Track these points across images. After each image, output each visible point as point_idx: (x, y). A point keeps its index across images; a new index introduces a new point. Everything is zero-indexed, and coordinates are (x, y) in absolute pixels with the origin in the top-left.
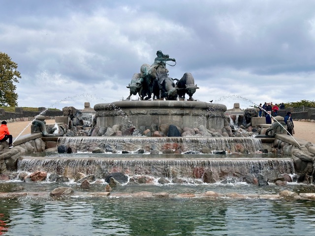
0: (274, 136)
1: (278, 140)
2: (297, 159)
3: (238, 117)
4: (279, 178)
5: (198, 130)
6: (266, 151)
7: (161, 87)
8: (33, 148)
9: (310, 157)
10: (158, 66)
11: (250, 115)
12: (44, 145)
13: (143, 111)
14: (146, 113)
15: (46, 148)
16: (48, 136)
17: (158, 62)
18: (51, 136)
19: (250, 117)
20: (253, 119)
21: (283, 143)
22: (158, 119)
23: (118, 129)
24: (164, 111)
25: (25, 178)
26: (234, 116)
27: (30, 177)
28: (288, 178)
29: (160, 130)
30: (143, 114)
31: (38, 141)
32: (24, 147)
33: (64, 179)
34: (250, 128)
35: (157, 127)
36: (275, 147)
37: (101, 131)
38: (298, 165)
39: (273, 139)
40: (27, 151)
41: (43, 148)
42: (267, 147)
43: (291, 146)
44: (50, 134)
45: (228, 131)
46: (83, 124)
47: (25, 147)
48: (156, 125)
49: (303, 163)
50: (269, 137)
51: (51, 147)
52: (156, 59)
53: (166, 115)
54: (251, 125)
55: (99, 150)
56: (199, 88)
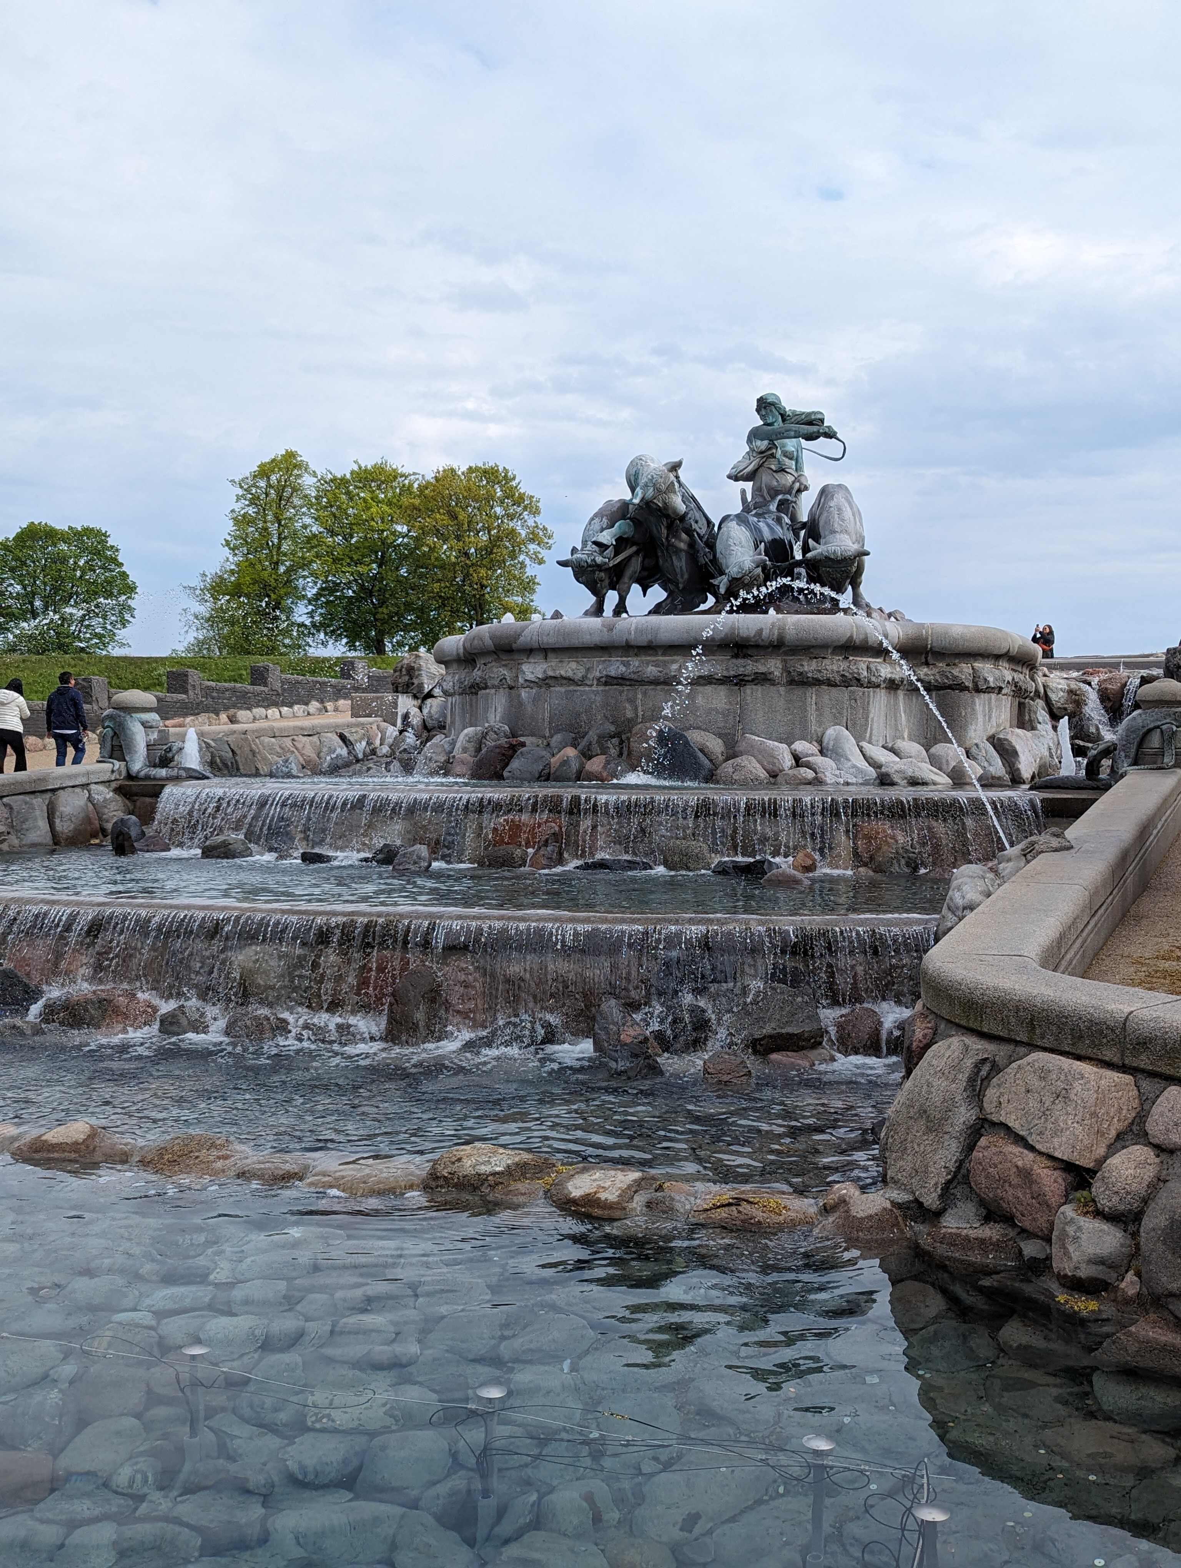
4: (790, 1029)
10: (760, 466)
13: (570, 668)
14: (579, 675)
16: (145, 778)
17: (763, 445)
22: (632, 701)
23: (470, 747)
26: (1118, 681)
28: (863, 1031)
29: (629, 752)
30: (571, 681)
35: (614, 737)
44: (155, 771)
48: (613, 728)
52: (754, 434)
53: (664, 683)
56: (867, 554)
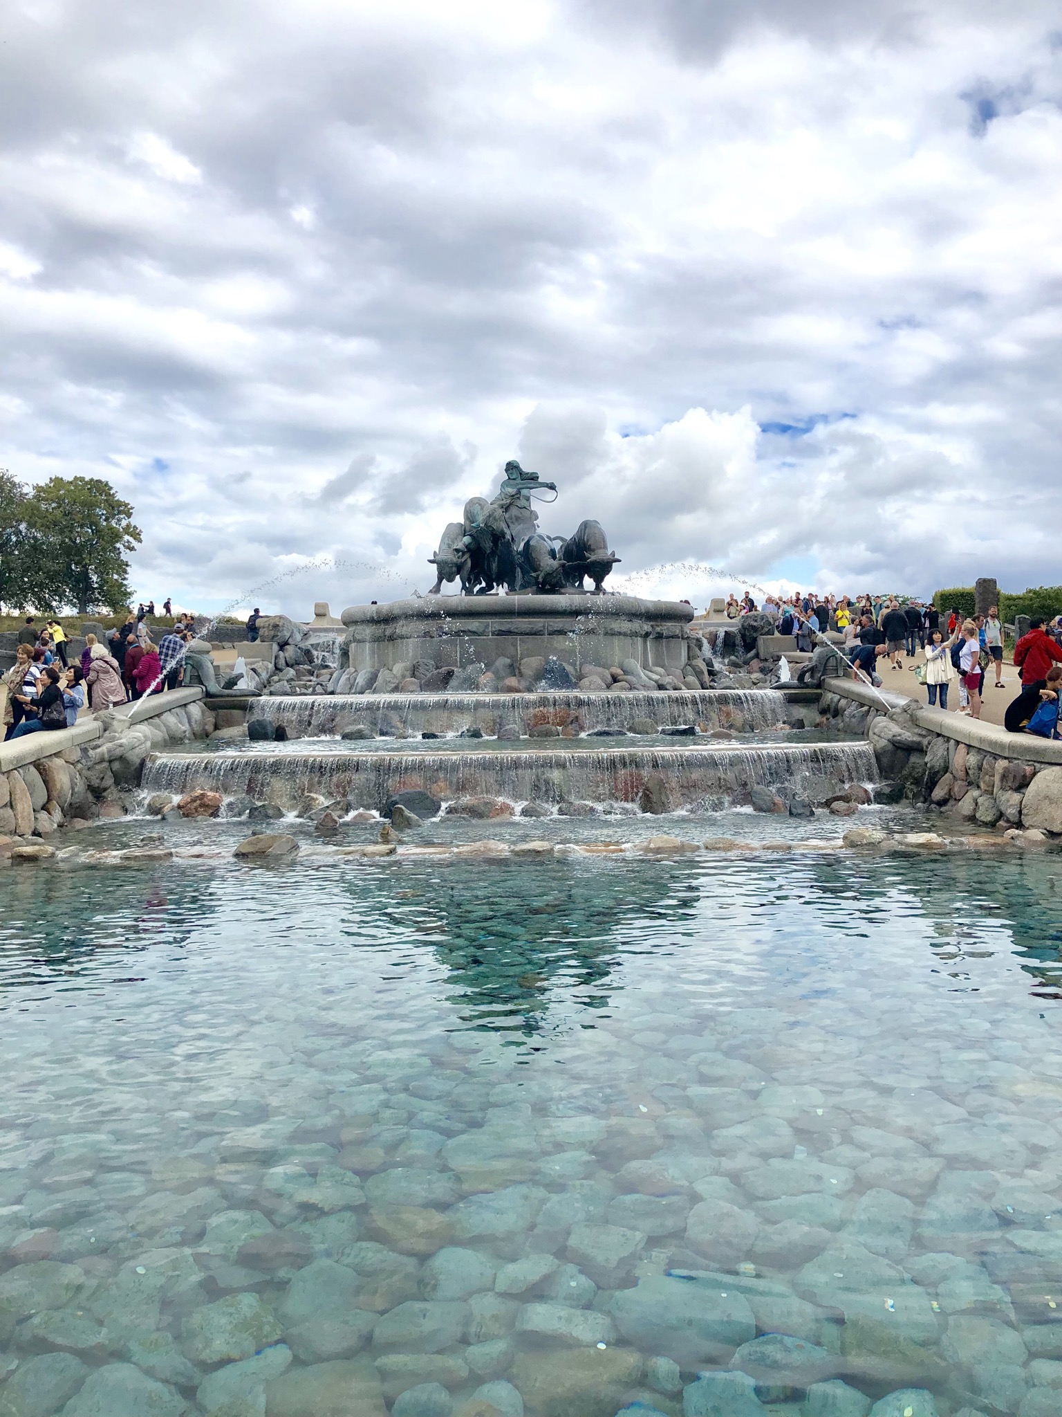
0: (819, 685)
1: (830, 695)
2: (883, 743)
3: (722, 635)
4: (839, 794)
5: (619, 671)
6: (800, 724)
7: (519, 559)
8: (183, 728)
9: (916, 739)
10: (511, 504)
11: (755, 629)
12: (210, 719)
13: (474, 624)
14: (481, 630)
15: (216, 727)
16: (222, 696)
17: (511, 491)
18: (228, 696)
19: (755, 635)
20: (761, 640)
21: (843, 702)
22: (515, 646)
23: (408, 673)
24: (530, 623)
25: (166, 810)
26: (711, 633)
27: (179, 807)
28: (862, 794)
29: (521, 675)
30: (474, 633)
31: (196, 710)
32: (157, 727)
33: (270, 812)
34: (755, 664)
35: (511, 666)
36: (823, 712)
37: (361, 680)
38: (885, 760)
39: (819, 691)
40: (167, 737)
41: (210, 728)
42: (800, 712)
43: (865, 708)
44: (227, 692)
45: (698, 674)
46: (311, 662)
47: (163, 728)
48: (508, 661)
49: (900, 753)
50: (807, 686)
51: (230, 724)
52: (504, 485)
53: (535, 634)
54: (757, 656)
55: (360, 731)
56: (619, 561)
